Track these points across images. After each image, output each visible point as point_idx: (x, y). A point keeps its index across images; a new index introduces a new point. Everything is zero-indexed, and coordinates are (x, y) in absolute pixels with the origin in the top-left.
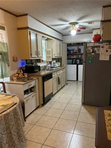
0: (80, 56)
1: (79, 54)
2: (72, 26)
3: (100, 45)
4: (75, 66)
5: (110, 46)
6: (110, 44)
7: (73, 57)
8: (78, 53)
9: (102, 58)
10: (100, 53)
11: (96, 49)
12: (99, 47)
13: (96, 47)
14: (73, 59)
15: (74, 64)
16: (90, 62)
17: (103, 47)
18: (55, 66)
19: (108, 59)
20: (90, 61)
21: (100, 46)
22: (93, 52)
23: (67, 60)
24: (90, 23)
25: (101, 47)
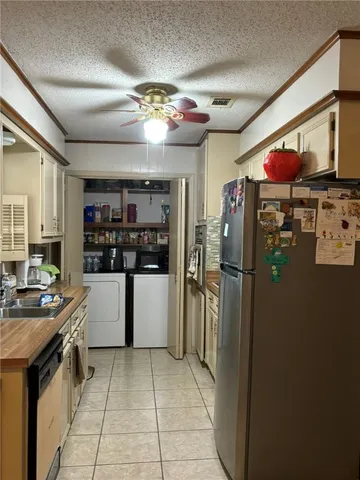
0: (133, 236)
1: (131, 225)
2: (152, 101)
3: (314, 195)
4: (121, 277)
5: (357, 205)
6: (354, 197)
7: (102, 238)
8: (125, 224)
9: (325, 255)
10: (319, 234)
11: (299, 213)
12: (311, 203)
13: (301, 203)
14: (107, 248)
15: (115, 271)
16: (275, 273)
17: (328, 206)
18: (38, 282)
19: (349, 260)
20: (274, 267)
21: (317, 200)
22: (287, 226)
23: (85, 250)
24: (221, 100)
25: (320, 205)
